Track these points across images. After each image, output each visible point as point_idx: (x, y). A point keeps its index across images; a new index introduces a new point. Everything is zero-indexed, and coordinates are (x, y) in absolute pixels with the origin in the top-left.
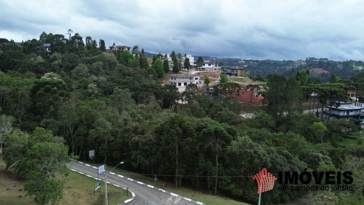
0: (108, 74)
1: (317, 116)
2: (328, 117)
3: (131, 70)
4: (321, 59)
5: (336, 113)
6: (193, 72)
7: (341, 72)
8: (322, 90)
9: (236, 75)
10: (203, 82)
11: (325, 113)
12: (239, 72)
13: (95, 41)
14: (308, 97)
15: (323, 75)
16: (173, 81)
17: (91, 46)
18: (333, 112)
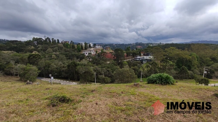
0: (60, 52)
3: (68, 49)
5: (136, 59)
6: (92, 49)
9: (107, 49)
10: (95, 52)
12: (108, 48)
13: (55, 40)
16: (84, 52)
17: (54, 41)
18: (135, 59)
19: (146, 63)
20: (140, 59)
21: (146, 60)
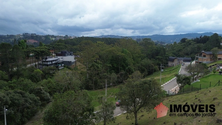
1: (36, 67)
2: (42, 66)
4: (32, 34)
5: (46, 63)
7: (44, 41)
8: (36, 51)
11: (40, 64)
14: (28, 56)
15: (35, 43)
18: (44, 63)
19: (63, 67)
20: (53, 62)
21: (63, 62)
